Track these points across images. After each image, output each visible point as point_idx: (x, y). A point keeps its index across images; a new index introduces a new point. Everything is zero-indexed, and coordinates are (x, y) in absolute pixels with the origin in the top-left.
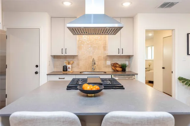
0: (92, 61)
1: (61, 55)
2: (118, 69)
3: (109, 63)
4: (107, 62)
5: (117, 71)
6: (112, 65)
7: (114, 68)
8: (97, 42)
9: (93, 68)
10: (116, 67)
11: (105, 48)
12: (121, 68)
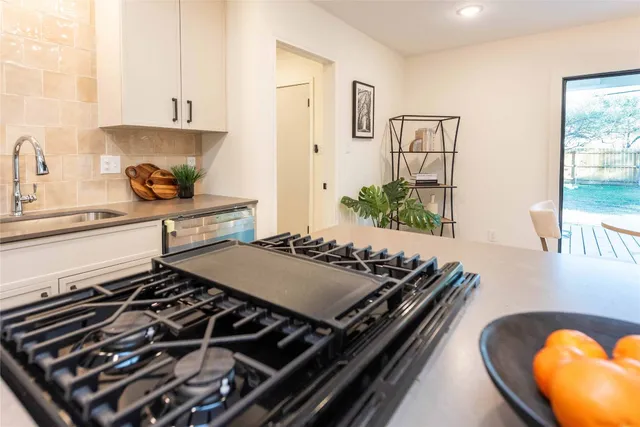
0: (11, 153)
2: (159, 189)
3: (113, 163)
4: (104, 158)
5: (158, 198)
6: (132, 173)
7: (137, 186)
8: (34, 48)
9: (17, 199)
10: (151, 183)
11: (89, 89)
12: (172, 187)
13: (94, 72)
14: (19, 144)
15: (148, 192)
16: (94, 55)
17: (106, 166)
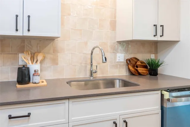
0: (90, 52)
1: (14, 33)
2: (141, 70)
3: (121, 57)
4: (118, 55)
5: (140, 74)
6: (129, 62)
7: (131, 68)
10: (137, 67)
11: (113, 25)
12: (146, 69)
13: (115, 17)
14: (94, 49)
15: (136, 71)
16: (116, 10)
17: (119, 58)
